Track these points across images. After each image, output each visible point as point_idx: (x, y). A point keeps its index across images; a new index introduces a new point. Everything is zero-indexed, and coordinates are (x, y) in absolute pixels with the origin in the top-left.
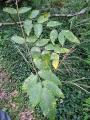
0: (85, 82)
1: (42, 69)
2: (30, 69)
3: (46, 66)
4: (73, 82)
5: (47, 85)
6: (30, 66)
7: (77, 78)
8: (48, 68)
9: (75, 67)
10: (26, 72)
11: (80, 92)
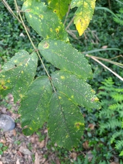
0: (106, 54)
1: (49, 34)
2: (19, 27)
3: (56, 26)
4: (89, 54)
5: (65, 82)
6: (17, 21)
7: (95, 46)
8: (61, 31)
9: (95, 28)
10: (11, 32)
11: (96, 69)
